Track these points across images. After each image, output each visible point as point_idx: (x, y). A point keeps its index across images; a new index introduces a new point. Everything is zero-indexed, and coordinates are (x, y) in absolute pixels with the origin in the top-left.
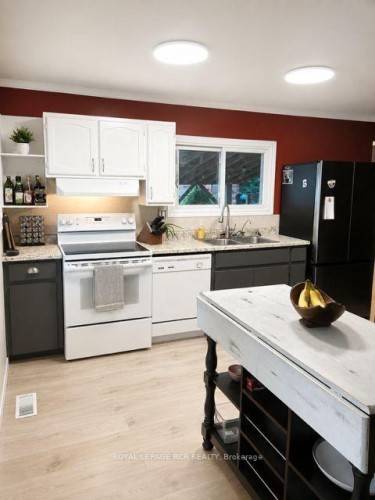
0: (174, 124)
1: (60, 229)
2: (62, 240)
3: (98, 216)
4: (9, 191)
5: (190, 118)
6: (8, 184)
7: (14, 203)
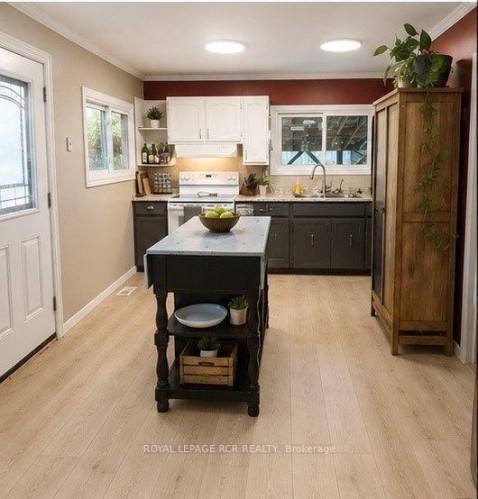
0: (267, 97)
1: (181, 183)
2: (183, 191)
3: (208, 173)
4: (145, 154)
5: (281, 90)
6: (144, 149)
7: (148, 163)
